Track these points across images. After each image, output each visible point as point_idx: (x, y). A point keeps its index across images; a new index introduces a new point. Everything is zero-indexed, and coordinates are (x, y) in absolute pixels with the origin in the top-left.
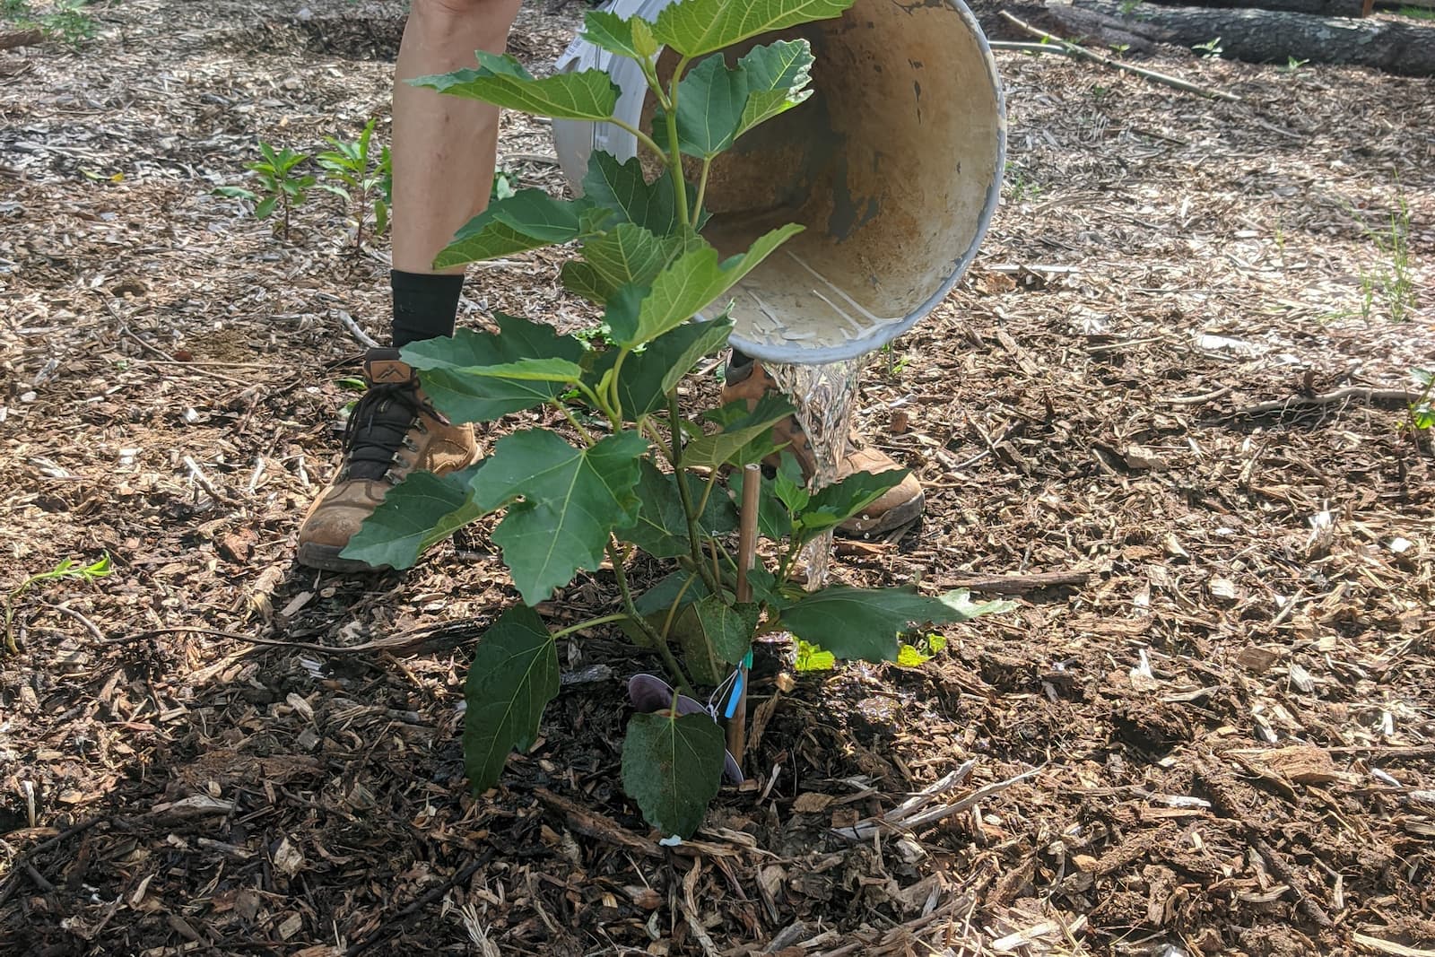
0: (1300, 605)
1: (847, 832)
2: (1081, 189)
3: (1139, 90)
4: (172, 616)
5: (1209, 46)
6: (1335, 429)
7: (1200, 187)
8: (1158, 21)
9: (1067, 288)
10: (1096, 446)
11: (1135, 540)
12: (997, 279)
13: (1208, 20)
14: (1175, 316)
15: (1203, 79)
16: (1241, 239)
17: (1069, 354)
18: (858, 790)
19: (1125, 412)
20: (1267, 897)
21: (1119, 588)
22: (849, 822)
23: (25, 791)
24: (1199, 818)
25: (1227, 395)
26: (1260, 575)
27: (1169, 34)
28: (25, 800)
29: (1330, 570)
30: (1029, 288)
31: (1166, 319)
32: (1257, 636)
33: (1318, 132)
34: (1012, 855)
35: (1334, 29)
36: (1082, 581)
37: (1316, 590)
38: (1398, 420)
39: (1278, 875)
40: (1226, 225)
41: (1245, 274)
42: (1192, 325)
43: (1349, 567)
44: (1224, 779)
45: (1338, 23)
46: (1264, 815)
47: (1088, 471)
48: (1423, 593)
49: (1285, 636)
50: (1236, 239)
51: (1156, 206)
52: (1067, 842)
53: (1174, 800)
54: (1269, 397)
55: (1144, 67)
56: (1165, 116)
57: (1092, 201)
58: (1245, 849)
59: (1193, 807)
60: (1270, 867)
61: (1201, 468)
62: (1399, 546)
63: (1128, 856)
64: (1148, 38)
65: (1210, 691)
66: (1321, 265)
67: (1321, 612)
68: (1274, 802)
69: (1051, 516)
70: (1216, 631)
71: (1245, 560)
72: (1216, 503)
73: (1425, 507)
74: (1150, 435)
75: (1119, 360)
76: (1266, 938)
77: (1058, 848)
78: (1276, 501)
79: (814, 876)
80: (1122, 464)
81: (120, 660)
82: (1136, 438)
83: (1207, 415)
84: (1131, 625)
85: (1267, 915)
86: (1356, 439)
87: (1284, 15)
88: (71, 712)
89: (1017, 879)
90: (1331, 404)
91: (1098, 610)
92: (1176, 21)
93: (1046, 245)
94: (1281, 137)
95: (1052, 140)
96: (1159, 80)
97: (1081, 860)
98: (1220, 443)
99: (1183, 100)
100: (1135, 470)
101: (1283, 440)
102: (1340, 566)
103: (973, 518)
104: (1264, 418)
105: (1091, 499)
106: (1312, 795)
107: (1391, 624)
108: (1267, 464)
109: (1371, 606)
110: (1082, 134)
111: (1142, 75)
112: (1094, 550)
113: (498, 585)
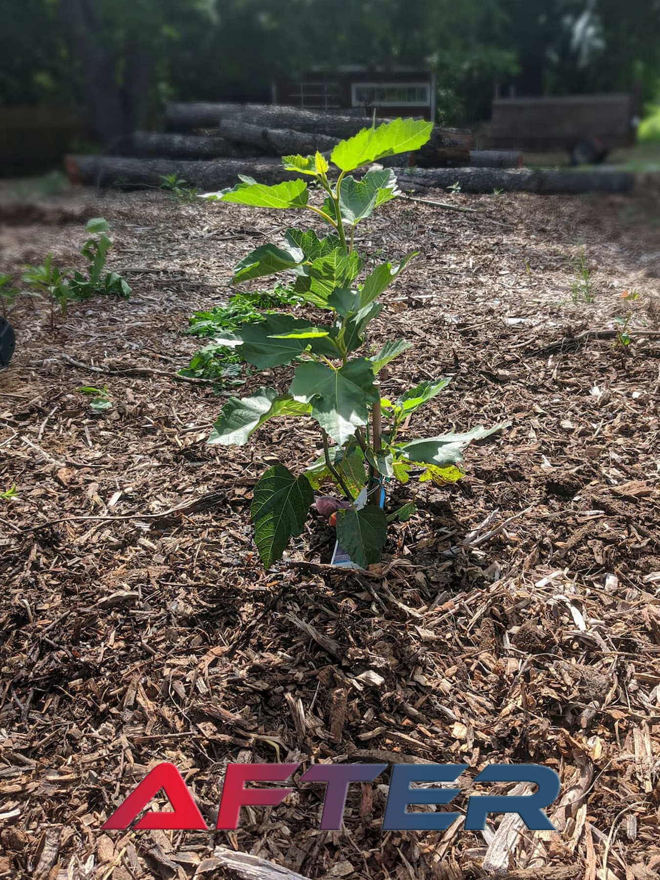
0: (603, 427)
1: (447, 552)
2: (418, 260)
3: (427, 211)
4: (52, 514)
5: (454, 187)
6: (586, 351)
7: (474, 253)
8: (425, 177)
9: (434, 305)
10: (482, 372)
11: (517, 410)
12: (398, 305)
13: (450, 174)
14: (491, 311)
15: (455, 203)
16: (503, 275)
17: (450, 334)
18: (446, 534)
19: (491, 355)
20: (642, 545)
21: (519, 432)
22: (446, 547)
23: (24, 604)
24: (602, 518)
25: (534, 341)
26: (581, 416)
27: (433, 182)
28: (26, 609)
29: (612, 409)
30: (415, 307)
31: (486, 314)
32: (588, 443)
33: (518, 223)
34: (526, 548)
35: (510, 175)
36: (500, 432)
37: (608, 419)
38: (612, 343)
39: (644, 535)
40: (493, 269)
41: (511, 291)
42: (501, 315)
43: (620, 406)
44: (607, 499)
45: (511, 171)
46: (630, 510)
47: (481, 384)
48: (655, 412)
49: (602, 441)
50: (500, 275)
51: (457, 264)
52: (550, 537)
53: (588, 513)
54: (553, 340)
55: (425, 199)
56: (444, 222)
57: (425, 265)
58: (627, 526)
59: (598, 514)
60: (640, 532)
61: (533, 375)
62: (636, 395)
63: (579, 538)
64: (421, 185)
65: (581, 467)
66: (544, 283)
67: (614, 428)
68: (632, 506)
69: (473, 407)
70: (570, 444)
71: (572, 411)
72: (544, 390)
73: (639, 378)
74: (505, 364)
75: (475, 334)
76: (647, 562)
77: (547, 540)
78: (571, 385)
79: (441, 573)
80: (496, 379)
81: (35, 540)
82: (498, 367)
83: (527, 352)
84: (532, 446)
85: (643, 553)
86: (597, 353)
87: (485, 169)
88: (17, 569)
89: (533, 557)
90: (581, 340)
91: (512, 443)
92: (434, 176)
93: (413, 288)
94: (502, 227)
95: (394, 237)
96: (435, 205)
97: (559, 544)
98: (538, 363)
99: (449, 214)
100: (504, 381)
101: (566, 358)
102: (617, 407)
103: (438, 412)
104: (554, 350)
105: (488, 397)
106: (644, 501)
107: (646, 428)
108: (562, 370)
109: (634, 422)
110: (408, 234)
111: (426, 204)
112: (499, 418)
113: (218, 475)
